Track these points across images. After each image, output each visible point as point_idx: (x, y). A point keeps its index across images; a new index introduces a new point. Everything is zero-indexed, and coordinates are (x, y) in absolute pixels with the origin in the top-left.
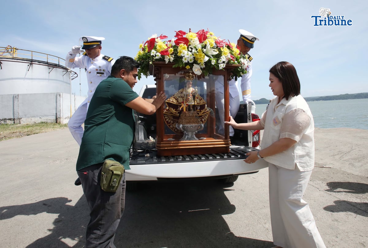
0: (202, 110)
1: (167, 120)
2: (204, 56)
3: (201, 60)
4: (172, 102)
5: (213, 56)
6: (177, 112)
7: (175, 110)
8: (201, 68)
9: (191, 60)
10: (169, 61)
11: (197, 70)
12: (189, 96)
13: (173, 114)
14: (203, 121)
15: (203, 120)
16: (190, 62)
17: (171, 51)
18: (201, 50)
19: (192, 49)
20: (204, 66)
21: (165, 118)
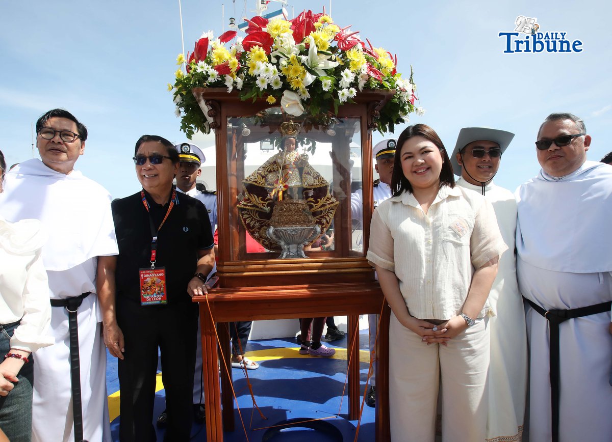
0: (319, 200)
1: (247, 222)
2: (304, 73)
3: (298, 82)
4: (254, 181)
5: (326, 71)
6: (267, 203)
7: (262, 200)
8: (303, 102)
9: (276, 83)
10: (235, 88)
11: (291, 105)
12: (290, 168)
13: (257, 207)
14: (323, 224)
15: (324, 221)
16: (275, 88)
17: (234, 64)
18: (295, 58)
19: (278, 58)
20: (307, 95)
21: (243, 217)
